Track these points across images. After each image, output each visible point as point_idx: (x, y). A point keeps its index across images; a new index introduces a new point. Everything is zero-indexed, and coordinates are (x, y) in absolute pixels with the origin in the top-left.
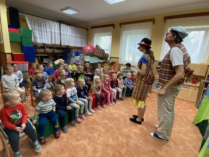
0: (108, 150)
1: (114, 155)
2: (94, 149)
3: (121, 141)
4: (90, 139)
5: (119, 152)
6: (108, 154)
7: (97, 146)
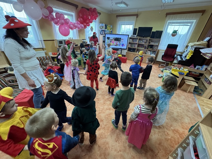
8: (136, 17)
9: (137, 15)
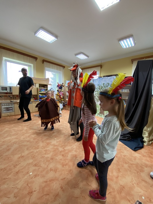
0: (57, 158)
1: (63, 155)
2: (52, 171)
3: (51, 149)
4: (35, 176)
5: (61, 152)
6: (61, 159)
7: (49, 168)
8: (100, 67)
9: (101, 66)
